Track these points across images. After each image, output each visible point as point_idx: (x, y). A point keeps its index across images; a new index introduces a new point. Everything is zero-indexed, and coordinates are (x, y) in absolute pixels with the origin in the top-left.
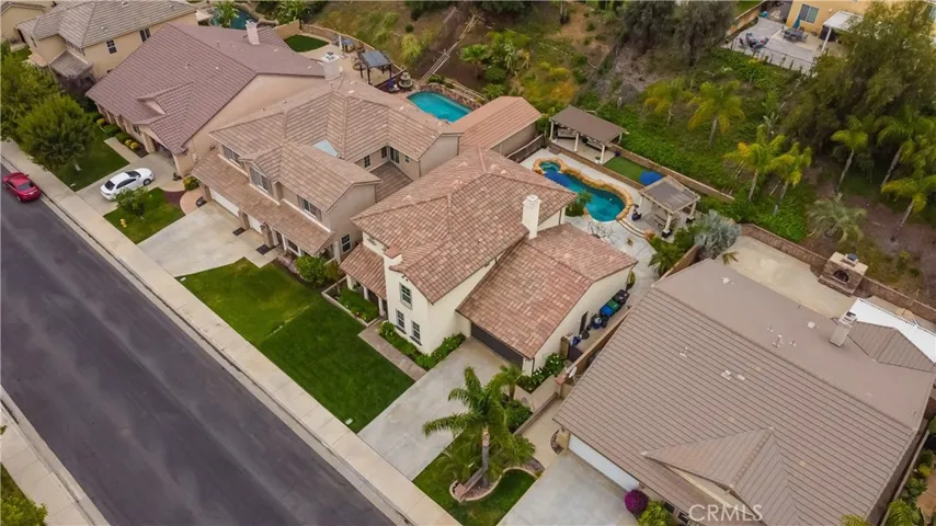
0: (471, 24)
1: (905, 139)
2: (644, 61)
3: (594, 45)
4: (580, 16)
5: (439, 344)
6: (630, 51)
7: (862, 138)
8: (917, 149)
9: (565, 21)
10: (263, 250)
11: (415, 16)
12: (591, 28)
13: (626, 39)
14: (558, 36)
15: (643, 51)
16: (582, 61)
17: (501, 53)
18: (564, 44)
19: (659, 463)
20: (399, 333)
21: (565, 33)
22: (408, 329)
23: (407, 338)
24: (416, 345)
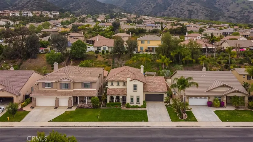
3: (107, 60)
10: (70, 108)
12: (104, 57)
13: (113, 57)
15: (119, 58)
17: (87, 64)
19: (209, 91)
20: (132, 105)
21: (98, 60)
22: (135, 101)
23: (135, 104)
24: (138, 105)
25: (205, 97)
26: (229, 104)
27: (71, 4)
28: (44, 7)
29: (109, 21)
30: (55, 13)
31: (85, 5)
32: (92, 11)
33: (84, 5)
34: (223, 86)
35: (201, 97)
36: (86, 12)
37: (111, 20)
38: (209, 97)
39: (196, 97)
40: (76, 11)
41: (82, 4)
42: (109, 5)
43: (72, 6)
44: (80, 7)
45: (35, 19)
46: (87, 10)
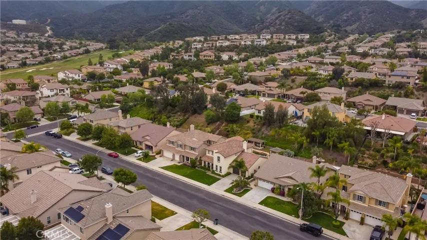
0: (224, 125)
1: (327, 132)
2: (269, 128)
3: (256, 126)
4: (252, 121)
5: (226, 173)
6: (265, 127)
7: (318, 133)
8: (329, 133)
9: (248, 122)
10: (179, 163)
11: (208, 124)
12: (255, 123)
13: (264, 124)
14: (247, 125)
15: (268, 126)
16: (253, 130)
17: (232, 128)
18: (248, 127)
19: (277, 178)
20: (216, 172)
21: (249, 124)
22: (219, 170)
23: (218, 172)
24: (220, 173)
25: (272, 183)
26: (289, 196)
27: (345, 14)
28: (296, 24)
29: (378, 52)
30: (303, 36)
31: (369, 14)
32: (377, 26)
33: (366, 14)
34: (288, 177)
35: (268, 182)
36: (367, 28)
37: (380, 51)
38: (274, 184)
39: (264, 180)
40: (351, 26)
41: (364, 13)
42: (418, 11)
43: (345, 18)
44: (359, 19)
45: (268, 49)
46: (368, 25)
